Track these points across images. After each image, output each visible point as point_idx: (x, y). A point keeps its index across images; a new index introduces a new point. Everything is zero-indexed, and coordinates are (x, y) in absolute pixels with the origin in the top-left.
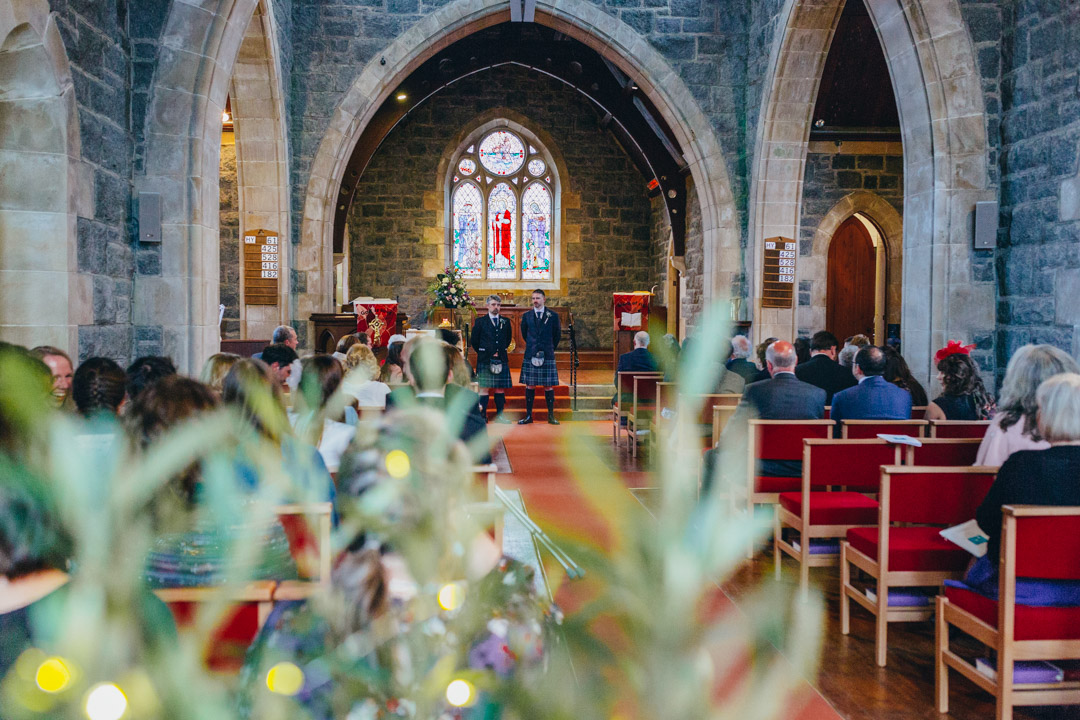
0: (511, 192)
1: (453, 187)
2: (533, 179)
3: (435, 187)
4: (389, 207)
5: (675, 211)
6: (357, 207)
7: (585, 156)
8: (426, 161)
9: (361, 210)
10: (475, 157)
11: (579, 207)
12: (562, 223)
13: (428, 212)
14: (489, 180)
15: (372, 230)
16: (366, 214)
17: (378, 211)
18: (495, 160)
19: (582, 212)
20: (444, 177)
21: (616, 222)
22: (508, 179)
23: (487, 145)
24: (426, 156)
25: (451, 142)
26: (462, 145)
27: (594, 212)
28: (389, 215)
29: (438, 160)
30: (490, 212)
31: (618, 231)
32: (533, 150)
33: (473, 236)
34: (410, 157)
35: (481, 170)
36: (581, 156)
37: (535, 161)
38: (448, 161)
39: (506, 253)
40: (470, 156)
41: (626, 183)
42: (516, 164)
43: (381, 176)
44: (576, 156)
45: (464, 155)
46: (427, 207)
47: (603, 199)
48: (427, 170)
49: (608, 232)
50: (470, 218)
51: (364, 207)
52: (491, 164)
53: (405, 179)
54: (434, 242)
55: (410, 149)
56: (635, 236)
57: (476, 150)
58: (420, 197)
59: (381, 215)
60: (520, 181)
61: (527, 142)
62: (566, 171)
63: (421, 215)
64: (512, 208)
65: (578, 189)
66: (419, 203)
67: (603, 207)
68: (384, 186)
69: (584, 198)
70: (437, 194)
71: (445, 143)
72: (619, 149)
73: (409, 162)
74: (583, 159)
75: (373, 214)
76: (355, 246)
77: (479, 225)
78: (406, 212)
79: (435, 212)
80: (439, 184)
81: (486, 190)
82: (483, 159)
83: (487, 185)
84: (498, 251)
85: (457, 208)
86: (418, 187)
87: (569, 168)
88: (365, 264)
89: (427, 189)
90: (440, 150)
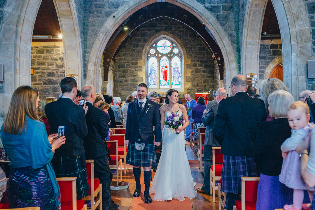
0: (167, 59)
1: (148, 58)
2: (175, 55)
3: (142, 58)
4: (127, 65)
5: (220, 65)
6: (116, 65)
7: (192, 47)
8: (139, 49)
9: (117, 66)
10: (155, 48)
11: (190, 64)
12: (184, 69)
13: (139, 66)
14: (160, 55)
15: (121, 73)
16: (119, 68)
17: (123, 67)
18: (162, 49)
19: (191, 65)
20: (145, 55)
21: (202, 68)
22: (166, 55)
23: (160, 44)
24: (139, 48)
25: (147, 43)
26: (150, 44)
27: (195, 65)
28: (126, 68)
29: (143, 49)
30: (160, 66)
31: (203, 71)
32: (174, 45)
33: (155, 74)
34: (133, 48)
35: (157, 52)
36: (191, 47)
37: (175, 49)
38: (146, 50)
39: (166, 80)
40: (153, 48)
41: (206, 55)
42: (169, 50)
43: (124, 55)
44: (189, 47)
45: (151, 47)
46: (139, 65)
47: (198, 61)
48: (139, 52)
49: (200, 72)
50: (154, 68)
51: (118, 65)
52: (160, 50)
53: (132, 56)
54: (142, 77)
55: (133, 46)
56: (209, 73)
57: (156, 45)
58: (136, 61)
59: (124, 68)
60: (170, 55)
61: (172, 43)
62: (185, 52)
63: (137, 67)
64: (168, 65)
65: (190, 58)
66: (136, 64)
67: (198, 64)
68: (125, 58)
69: (192, 61)
70: (143, 60)
71: (145, 43)
72: (203, 44)
73: (133, 50)
74: (191, 48)
75: (121, 67)
76: (115, 78)
77: (157, 71)
78: (132, 67)
79: (142, 66)
80: (143, 57)
81: (159, 59)
82: (158, 49)
83: (159, 57)
84: (163, 79)
85: (150, 65)
86: (136, 58)
87: (186, 51)
88: (119, 84)
89: (139, 59)
90: (143, 46)
